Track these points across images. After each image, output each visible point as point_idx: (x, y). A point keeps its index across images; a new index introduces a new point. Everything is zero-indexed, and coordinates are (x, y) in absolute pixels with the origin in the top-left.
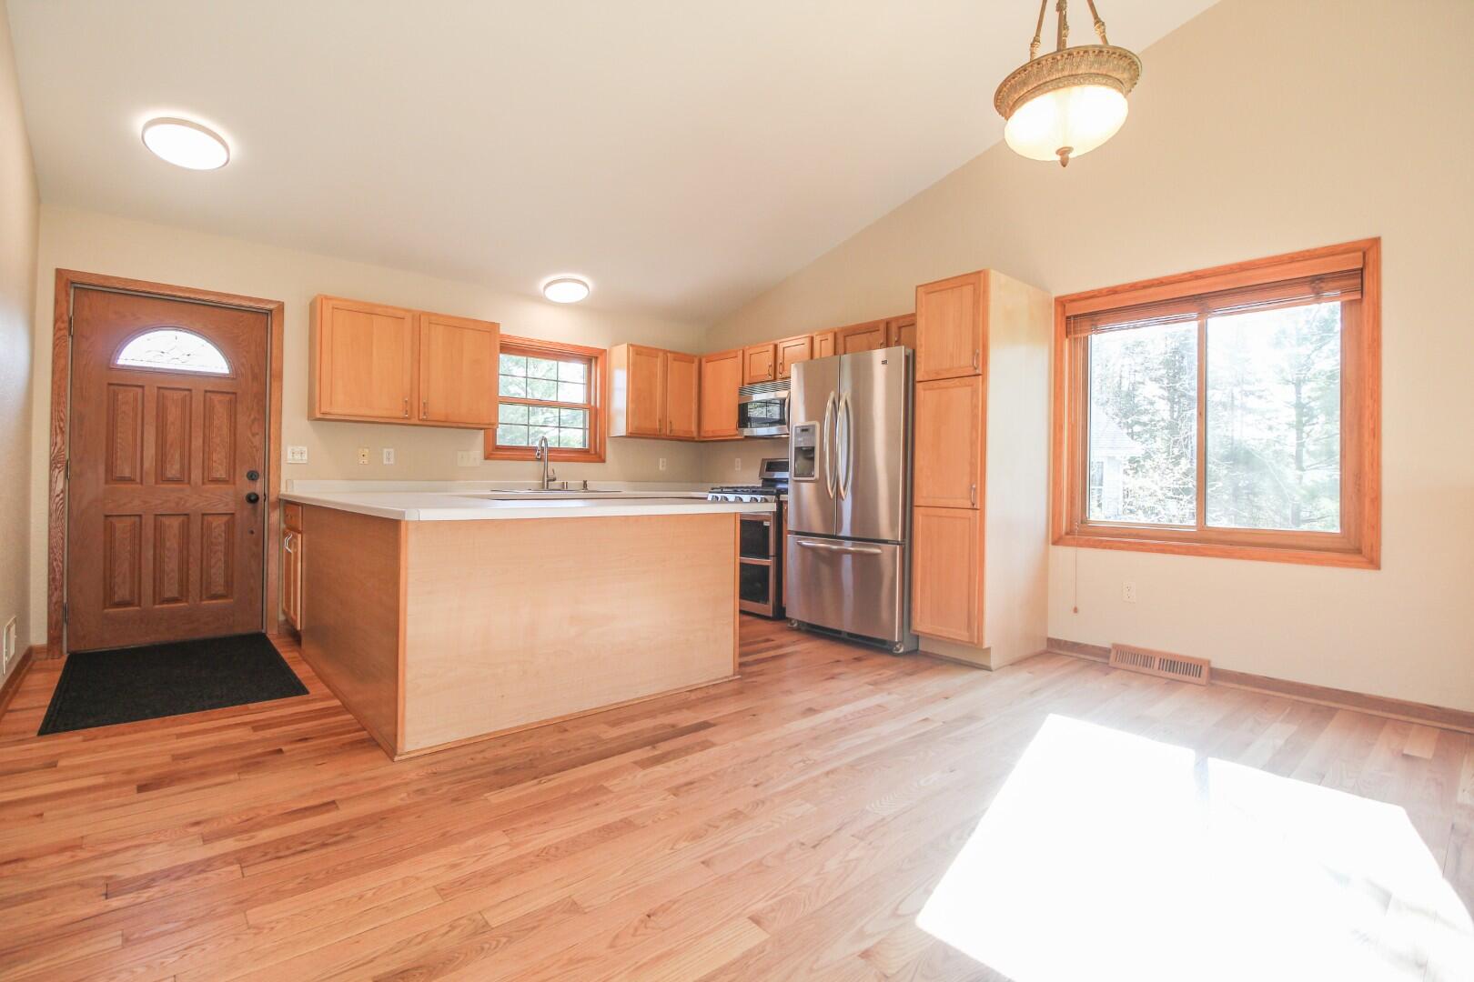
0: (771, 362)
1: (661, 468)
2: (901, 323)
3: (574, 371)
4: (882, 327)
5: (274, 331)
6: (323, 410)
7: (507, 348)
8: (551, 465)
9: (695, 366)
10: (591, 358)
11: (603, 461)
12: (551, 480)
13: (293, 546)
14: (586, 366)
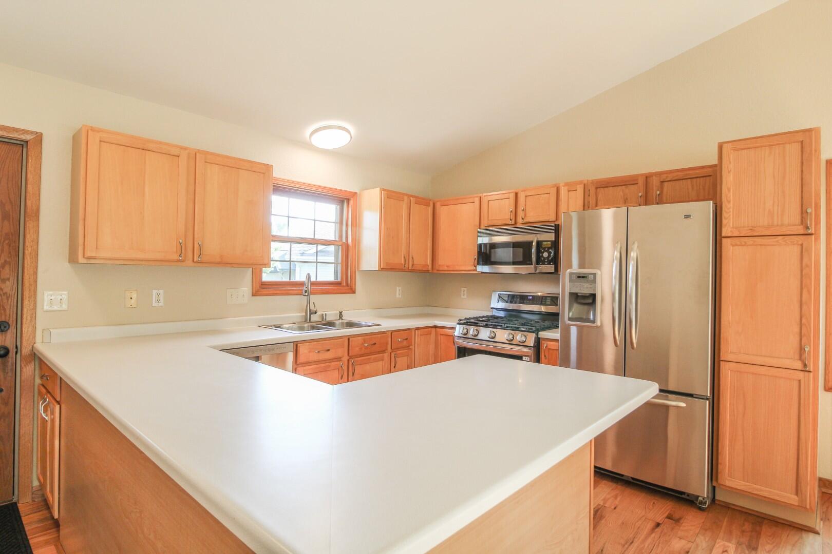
0: (512, 208)
1: (397, 296)
2: (664, 177)
3: (330, 210)
4: (641, 182)
5: (30, 165)
6: (88, 254)
7: (279, 189)
8: (314, 298)
9: (430, 209)
10: (344, 199)
11: (354, 292)
12: (313, 313)
13: (49, 412)
14: (338, 207)
